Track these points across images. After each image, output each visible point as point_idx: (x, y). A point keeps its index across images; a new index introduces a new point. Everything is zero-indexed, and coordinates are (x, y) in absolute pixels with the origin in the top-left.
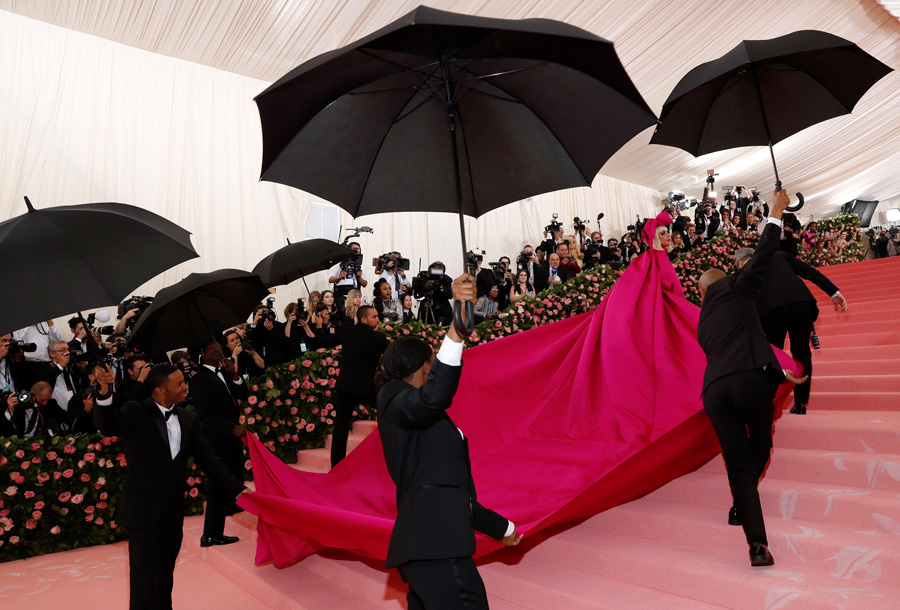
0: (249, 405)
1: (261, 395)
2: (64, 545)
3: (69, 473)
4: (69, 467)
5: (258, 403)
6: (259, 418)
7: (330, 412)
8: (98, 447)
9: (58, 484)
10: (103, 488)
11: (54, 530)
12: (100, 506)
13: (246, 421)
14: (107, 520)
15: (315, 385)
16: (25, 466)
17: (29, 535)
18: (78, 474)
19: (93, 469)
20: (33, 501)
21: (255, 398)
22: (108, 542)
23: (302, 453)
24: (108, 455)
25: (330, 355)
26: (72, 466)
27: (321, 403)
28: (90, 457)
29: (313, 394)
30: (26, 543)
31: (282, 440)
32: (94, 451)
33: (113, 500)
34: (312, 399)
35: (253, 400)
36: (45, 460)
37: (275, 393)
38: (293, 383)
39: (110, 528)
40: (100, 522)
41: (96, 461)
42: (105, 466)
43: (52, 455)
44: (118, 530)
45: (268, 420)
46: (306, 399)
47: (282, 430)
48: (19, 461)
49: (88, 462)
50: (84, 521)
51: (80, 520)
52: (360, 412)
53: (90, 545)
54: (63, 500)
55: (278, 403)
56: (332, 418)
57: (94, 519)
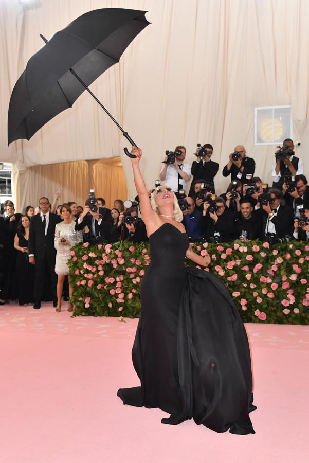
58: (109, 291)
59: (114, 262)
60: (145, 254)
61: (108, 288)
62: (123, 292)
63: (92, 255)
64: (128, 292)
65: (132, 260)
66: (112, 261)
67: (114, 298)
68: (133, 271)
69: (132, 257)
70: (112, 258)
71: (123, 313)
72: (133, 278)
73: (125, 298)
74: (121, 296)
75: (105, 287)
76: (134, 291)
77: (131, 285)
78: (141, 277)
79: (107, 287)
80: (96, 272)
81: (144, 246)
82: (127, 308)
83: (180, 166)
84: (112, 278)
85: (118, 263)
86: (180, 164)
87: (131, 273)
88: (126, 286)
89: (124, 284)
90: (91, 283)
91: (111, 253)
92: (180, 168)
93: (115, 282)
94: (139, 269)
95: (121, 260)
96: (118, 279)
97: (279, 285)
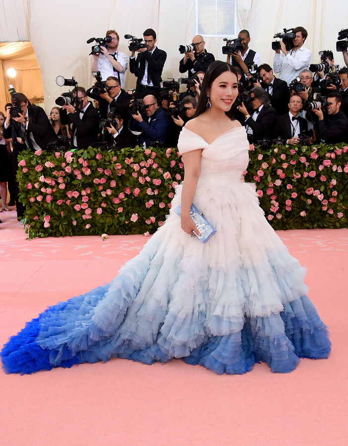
2: (307, 225)
3: (313, 174)
4: (313, 170)
8: (333, 156)
9: (306, 181)
10: (334, 188)
11: (303, 214)
12: (332, 200)
14: (336, 212)
16: (285, 166)
17: (288, 215)
18: (318, 175)
19: (329, 172)
20: (291, 191)
22: (335, 227)
24: (339, 163)
26: (315, 169)
28: (327, 163)
30: (285, 220)
32: (330, 158)
33: (341, 197)
36: (299, 163)
39: (337, 218)
40: (331, 212)
41: (331, 167)
42: (337, 170)
43: (303, 160)
44: (342, 220)
48: (282, 161)
49: (325, 167)
50: (321, 211)
51: (319, 209)
53: (324, 228)
54: (309, 193)
57: (328, 210)
58: (73, 206)
59: (77, 173)
60: (115, 163)
61: (72, 203)
62: (89, 207)
63: (48, 164)
64: (96, 206)
65: (100, 170)
66: (74, 171)
67: (79, 214)
68: (101, 183)
69: (98, 166)
70: (75, 169)
71: (91, 231)
72: (101, 191)
73: (93, 213)
74: (88, 212)
75: (68, 202)
76: (104, 205)
77: (100, 199)
78: (111, 189)
79: (70, 202)
80: (56, 185)
81: (113, 153)
82: (96, 225)
83: (113, 56)
84: (76, 192)
85: (82, 173)
86: (114, 54)
87: (100, 184)
88: (93, 200)
89: (91, 198)
90: (49, 198)
91: (73, 162)
92: (115, 58)
93: (80, 196)
94: (109, 179)
95: (86, 170)
96: (84, 193)
97: (263, 191)
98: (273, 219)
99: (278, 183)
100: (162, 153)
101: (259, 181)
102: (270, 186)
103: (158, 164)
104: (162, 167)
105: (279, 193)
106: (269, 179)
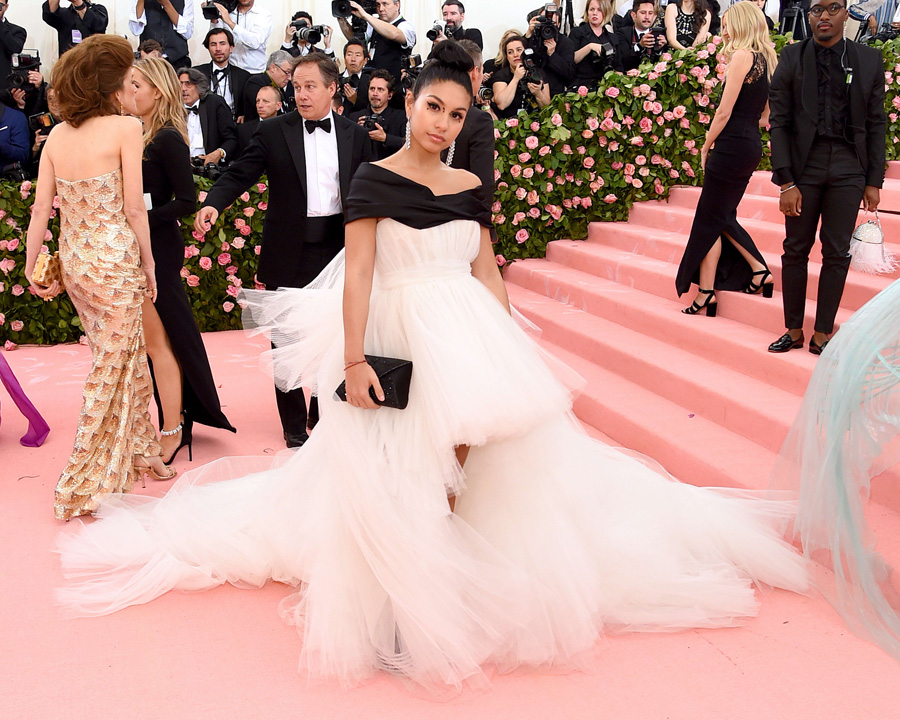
0: (527, 149)
1: (544, 137)
5: (539, 148)
6: (539, 169)
7: (638, 168)
13: (522, 173)
15: (622, 125)
16: (249, 212)
21: (536, 139)
23: (595, 225)
25: (645, 80)
27: (629, 153)
29: (618, 139)
31: (568, 204)
34: (614, 147)
35: (532, 142)
37: (563, 134)
38: (589, 121)
45: (551, 174)
46: (607, 146)
47: (570, 191)
48: (244, 205)
52: (683, 172)
55: (567, 150)
56: (641, 178)
97: (212, 259)
98: (234, 309)
99: (239, 243)
100: (12, 189)
101: (203, 240)
102: (223, 249)
103: (6, 210)
104: (14, 217)
105: (240, 262)
106: (222, 236)
